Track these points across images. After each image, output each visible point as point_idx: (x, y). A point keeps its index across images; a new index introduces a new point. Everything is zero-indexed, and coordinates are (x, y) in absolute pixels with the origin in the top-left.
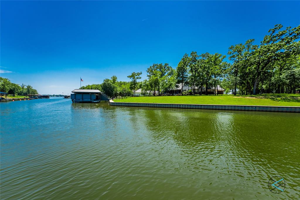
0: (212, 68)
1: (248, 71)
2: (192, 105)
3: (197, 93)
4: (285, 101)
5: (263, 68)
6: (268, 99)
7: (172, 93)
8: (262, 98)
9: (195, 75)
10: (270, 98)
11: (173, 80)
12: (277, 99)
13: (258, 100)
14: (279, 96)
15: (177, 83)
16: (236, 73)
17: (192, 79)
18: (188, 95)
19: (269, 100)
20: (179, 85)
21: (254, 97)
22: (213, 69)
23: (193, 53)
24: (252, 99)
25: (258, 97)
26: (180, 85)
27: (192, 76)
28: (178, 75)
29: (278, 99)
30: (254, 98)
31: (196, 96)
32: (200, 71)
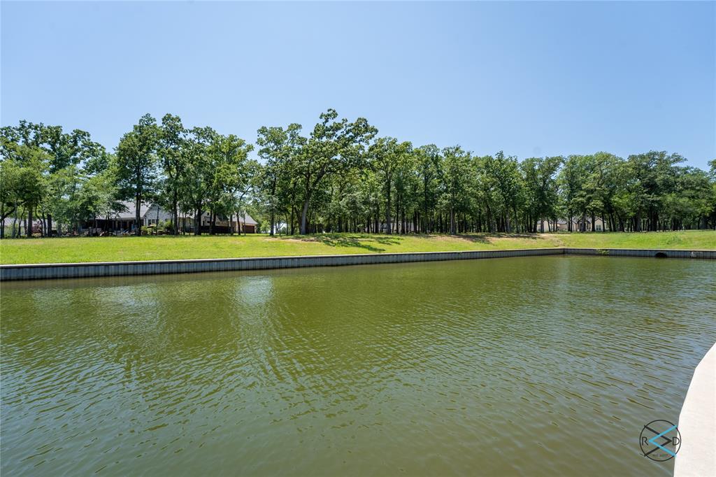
0: (220, 168)
1: (291, 186)
2: (152, 263)
3: (189, 230)
4: (342, 245)
5: (314, 184)
6: (320, 241)
7: (110, 228)
8: (312, 241)
9: (177, 178)
10: (324, 241)
11: (104, 188)
12: (332, 243)
13: (305, 244)
14: (336, 237)
15: (118, 198)
16: (272, 186)
17: (169, 190)
18: (161, 233)
19: (322, 243)
20: (125, 203)
21: (300, 238)
22: (223, 171)
23: (169, 117)
24: (296, 243)
25: (307, 239)
26: (130, 205)
27: (167, 181)
28: (123, 174)
29: (334, 242)
30: (300, 241)
31: (187, 236)
32: (188, 170)
